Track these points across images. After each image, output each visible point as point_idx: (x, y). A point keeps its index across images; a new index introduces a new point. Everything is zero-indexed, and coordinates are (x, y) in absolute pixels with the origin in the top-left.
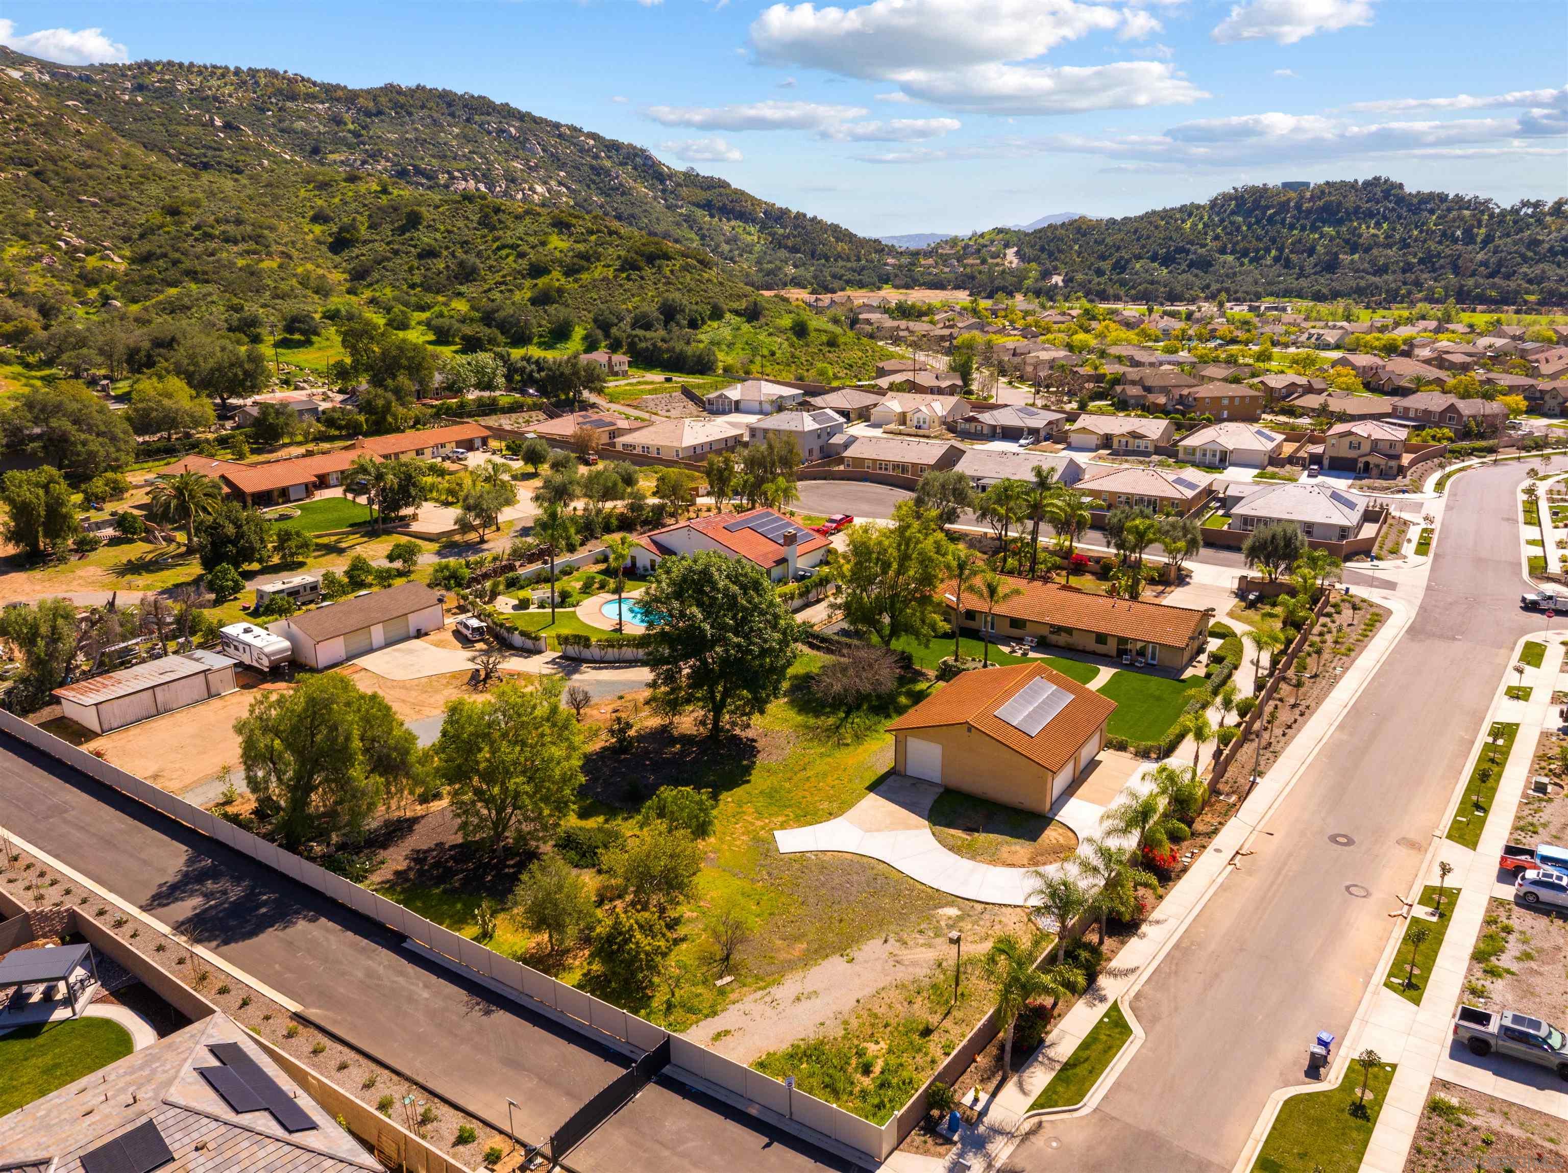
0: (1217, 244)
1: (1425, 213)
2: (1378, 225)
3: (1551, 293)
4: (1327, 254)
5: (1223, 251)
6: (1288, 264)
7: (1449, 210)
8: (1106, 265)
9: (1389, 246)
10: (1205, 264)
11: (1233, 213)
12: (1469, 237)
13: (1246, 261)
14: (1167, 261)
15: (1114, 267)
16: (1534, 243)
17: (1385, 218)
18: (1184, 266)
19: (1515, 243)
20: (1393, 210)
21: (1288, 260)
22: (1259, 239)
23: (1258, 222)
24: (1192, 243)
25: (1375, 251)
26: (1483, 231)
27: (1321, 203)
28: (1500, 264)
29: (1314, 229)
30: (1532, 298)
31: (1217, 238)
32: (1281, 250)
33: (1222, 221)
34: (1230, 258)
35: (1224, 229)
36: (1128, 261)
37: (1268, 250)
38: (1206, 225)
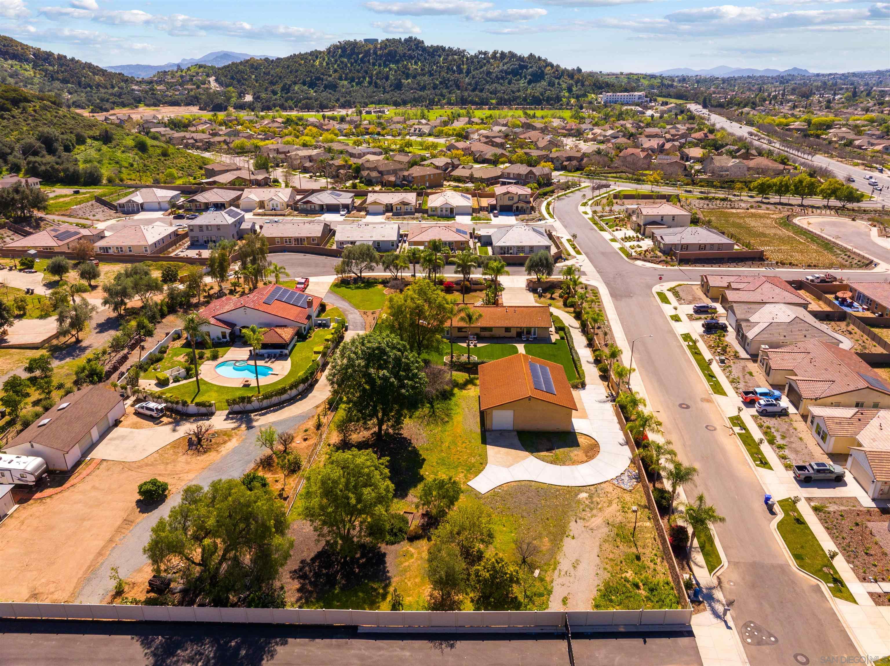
0: (337, 75)
1: (437, 57)
2: (416, 63)
3: (501, 99)
4: (395, 80)
5: (340, 79)
6: (376, 86)
7: (448, 55)
8: (278, 88)
9: (424, 75)
10: (333, 87)
11: (341, 56)
12: (460, 71)
13: (354, 84)
14: (312, 85)
15: (282, 90)
16: (489, 73)
17: (419, 60)
18: (322, 88)
19: (481, 73)
20: (421, 55)
21: (376, 83)
22: (358, 71)
23: (356, 62)
24: (323, 74)
25: (418, 78)
26: (465, 67)
27: (387, 51)
28: (477, 83)
29: (386, 66)
30: (494, 101)
31: (335, 71)
32: (371, 78)
33: (336, 61)
34: (346, 83)
35: (338, 66)
36: (290, 86)
37: (364, 78)
38: (328, 64)
